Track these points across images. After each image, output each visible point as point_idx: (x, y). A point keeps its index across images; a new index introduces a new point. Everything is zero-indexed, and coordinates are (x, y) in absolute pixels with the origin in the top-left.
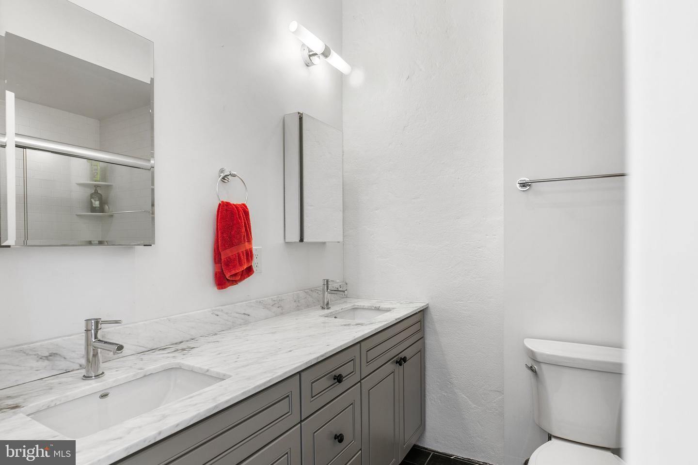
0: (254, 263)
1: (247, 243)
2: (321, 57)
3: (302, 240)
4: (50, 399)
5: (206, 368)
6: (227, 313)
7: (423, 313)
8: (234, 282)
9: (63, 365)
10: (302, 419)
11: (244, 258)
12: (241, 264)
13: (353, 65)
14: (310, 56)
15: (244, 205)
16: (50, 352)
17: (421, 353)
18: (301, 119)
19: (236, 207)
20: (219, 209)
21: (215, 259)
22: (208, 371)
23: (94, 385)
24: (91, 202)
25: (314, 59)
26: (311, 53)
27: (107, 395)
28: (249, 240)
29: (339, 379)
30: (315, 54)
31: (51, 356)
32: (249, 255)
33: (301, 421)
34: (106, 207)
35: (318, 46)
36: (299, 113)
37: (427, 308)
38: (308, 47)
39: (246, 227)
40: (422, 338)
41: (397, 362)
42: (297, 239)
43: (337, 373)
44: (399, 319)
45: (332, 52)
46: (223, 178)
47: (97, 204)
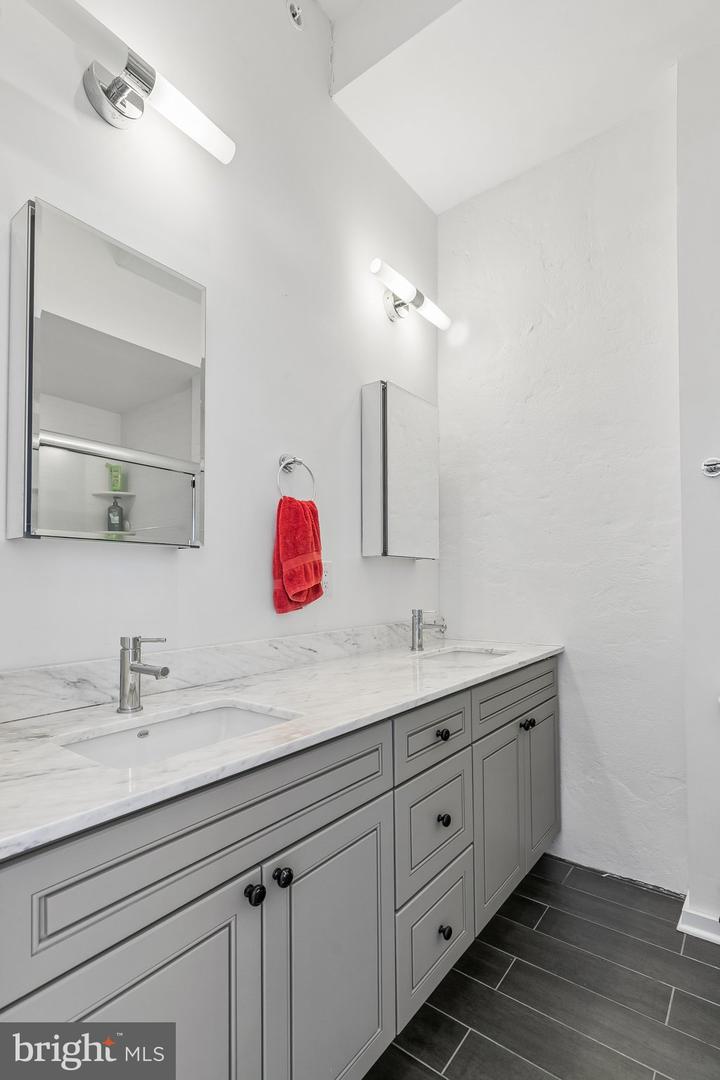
0: (325, 581)
1: (315, 553)
2: (411, 306)
3: (385, 553)
4: (81, 730)
5: (270, 706)
6: (288, 647)
7: (555, 659)
8: (298, 605)
9: (93, 695)
10: (396, 785)
11: (311, 572)
12: (308, 580)
13: (453, 316)
14: (396, 306)
15: (311, 502)
16: (79, 677)
17: (554, 716)
18: (384, 390)
19: (303, 505)
20: (280, 506)
21: (274, 572)
22: (271, 709)
23: (130, 720)
24: (109, 517)
25: (401, 310)
26: (397, 303)
27: (147, 734)
28: (318, 550)
29: (444, 735)
30: (403, 304)
31: (79, 683)
32: (318, 568)
33: (394, 788)
34: (127, 524)
35: (407, 293)
36: (382, 382)
37: (562, 653)
38: (393, 295)
39: (314, 531)
40: (555, 696)
41: (521, 726)
42: (380, 551)
43: (441, 727)
44: (524, 662)
45: (426, 299)
46: (284, 467)
47: (115, 519)
